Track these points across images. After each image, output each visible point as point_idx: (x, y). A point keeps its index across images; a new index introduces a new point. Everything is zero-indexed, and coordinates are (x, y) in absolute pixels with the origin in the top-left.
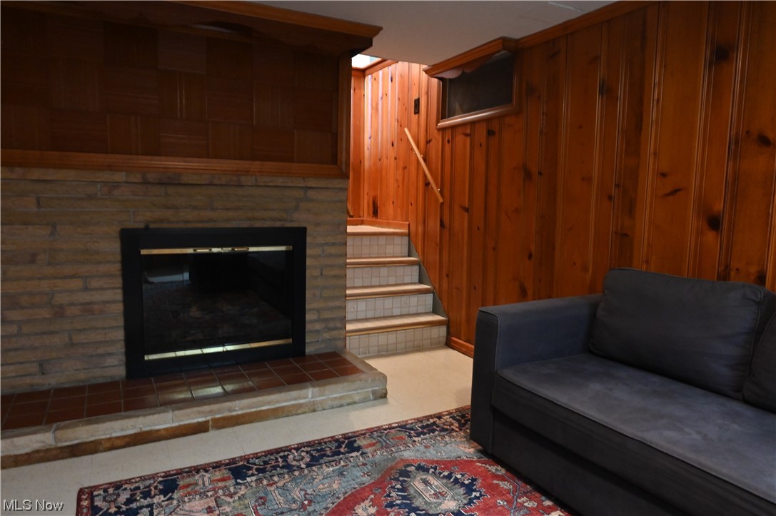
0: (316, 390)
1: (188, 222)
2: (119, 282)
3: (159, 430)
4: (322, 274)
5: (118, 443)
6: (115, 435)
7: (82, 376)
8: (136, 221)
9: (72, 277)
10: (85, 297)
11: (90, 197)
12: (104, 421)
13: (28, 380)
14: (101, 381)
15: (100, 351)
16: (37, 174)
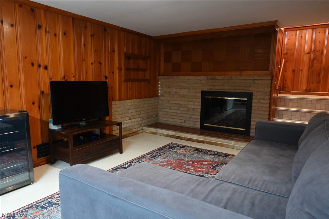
0: (235, 142)
1: (217, 89)
2: (200, 104)
3: (194, 139)
4: (258, 109)
5: (185, 139)
6: (185, 137)
7: (192, 125)
8: (206, 89)
9: (192, 102)
10: (193, 107)
11: (196, 83)
12: (184, 133)
13: (182, 124)
14: (195, 128)
15: (195, 120)
16: (187, 77)
